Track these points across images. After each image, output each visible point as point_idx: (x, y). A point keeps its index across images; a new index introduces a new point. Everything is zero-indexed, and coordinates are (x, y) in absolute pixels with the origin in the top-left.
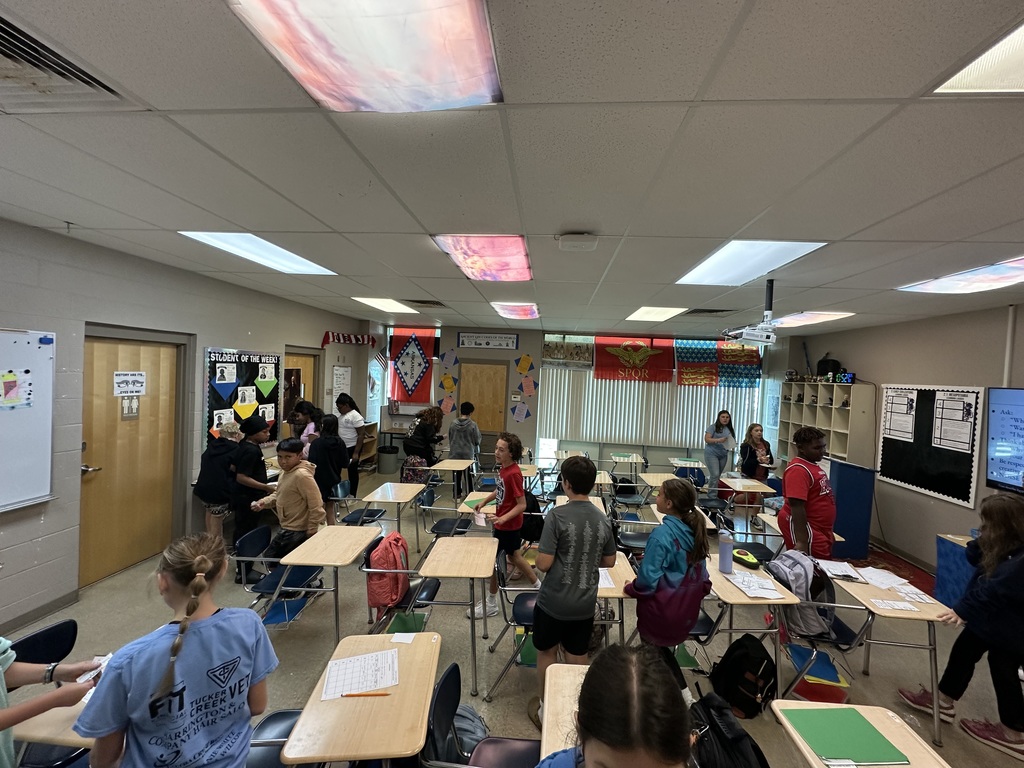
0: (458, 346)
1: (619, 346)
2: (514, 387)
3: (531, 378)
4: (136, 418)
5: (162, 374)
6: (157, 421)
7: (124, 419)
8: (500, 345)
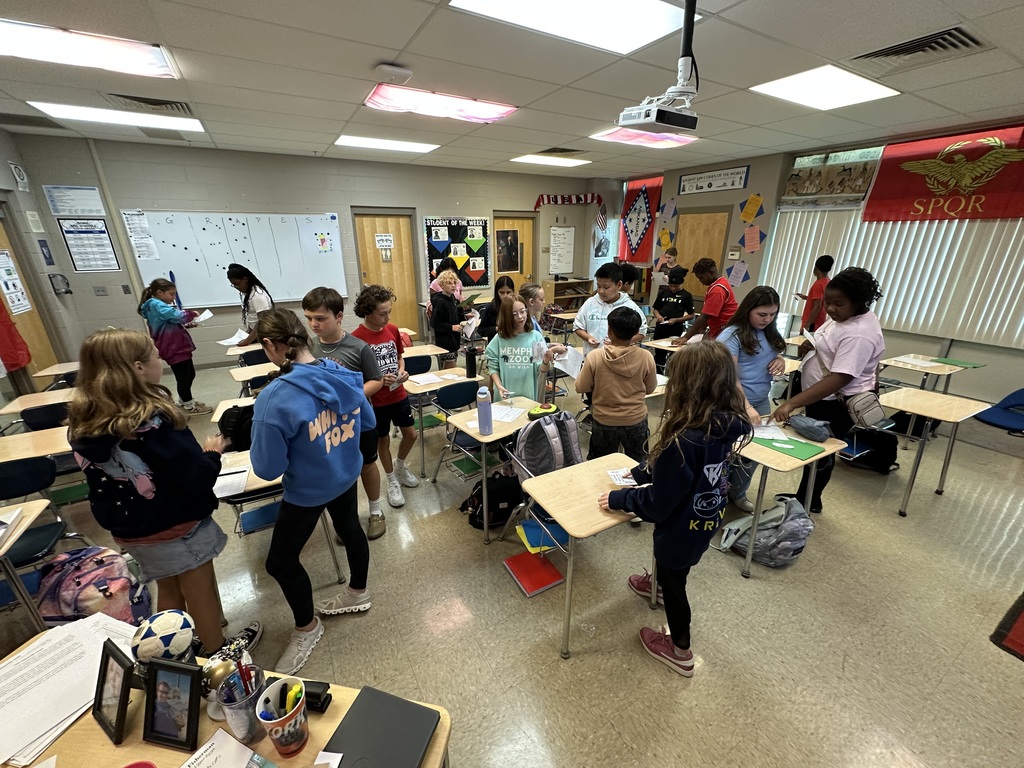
0: (679, 194)
1: (932, 156)
2: (734, 241)
3: (757, 228)
4: (390, 261)
5: (402, 236)
6: (402, 264)
7: (384, 261)
8: (725, 185)
